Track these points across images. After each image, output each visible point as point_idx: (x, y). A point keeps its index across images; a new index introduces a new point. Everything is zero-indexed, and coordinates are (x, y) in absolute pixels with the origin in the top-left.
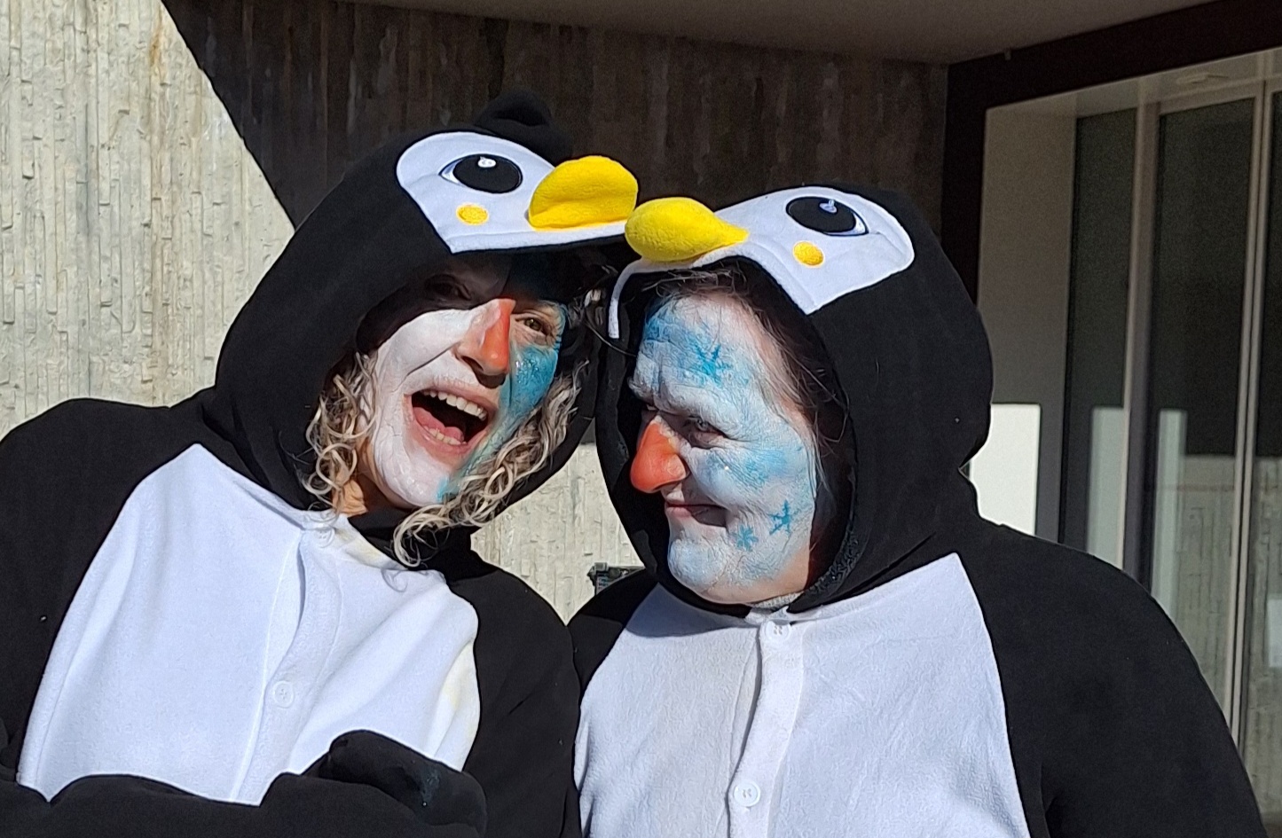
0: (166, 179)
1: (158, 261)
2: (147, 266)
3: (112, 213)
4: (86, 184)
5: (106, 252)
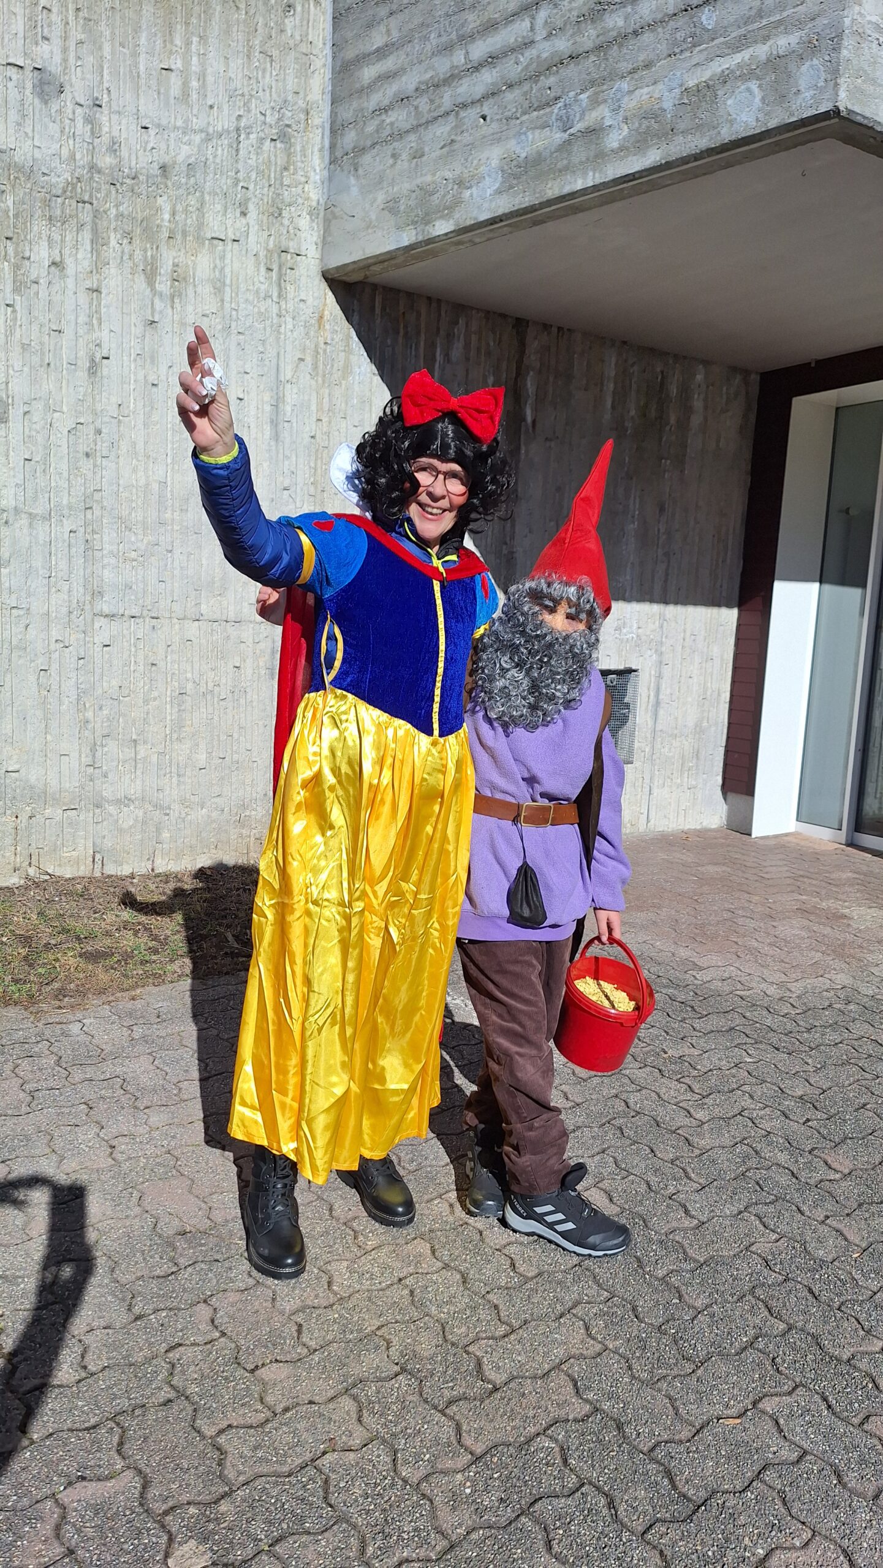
0: (326, 406)
1: (319, 462)
2: (312, 465)
3: (292, 427)
4: (277, 406)
5: (287, 453)
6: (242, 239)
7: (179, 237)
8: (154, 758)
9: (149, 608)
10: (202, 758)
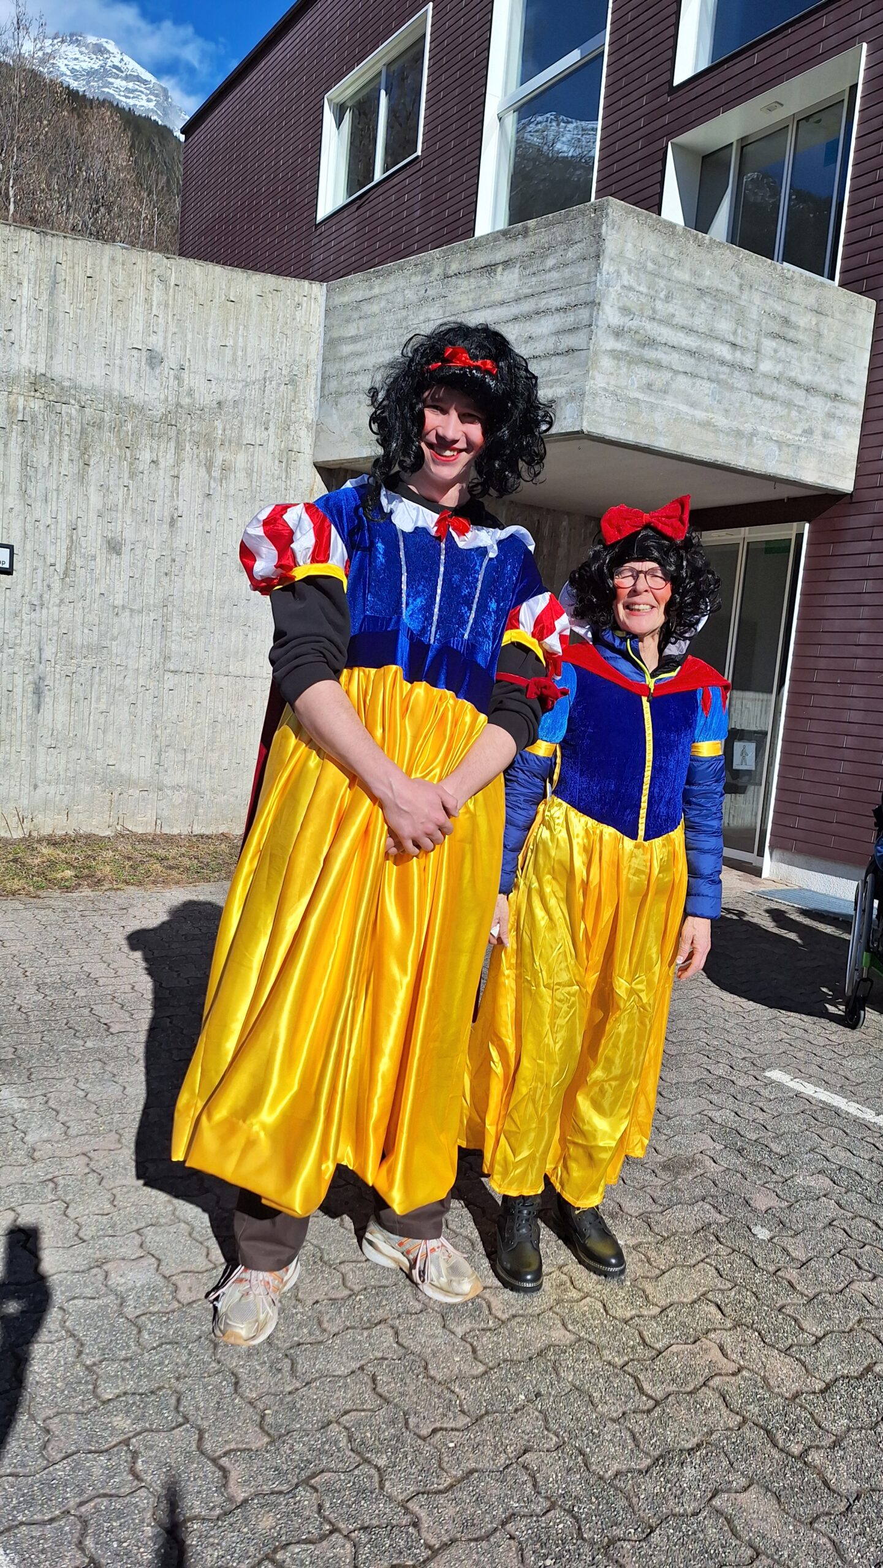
6: (265, 445)
7: (227, 444)
8: (196, 761)
9: (198, 667)
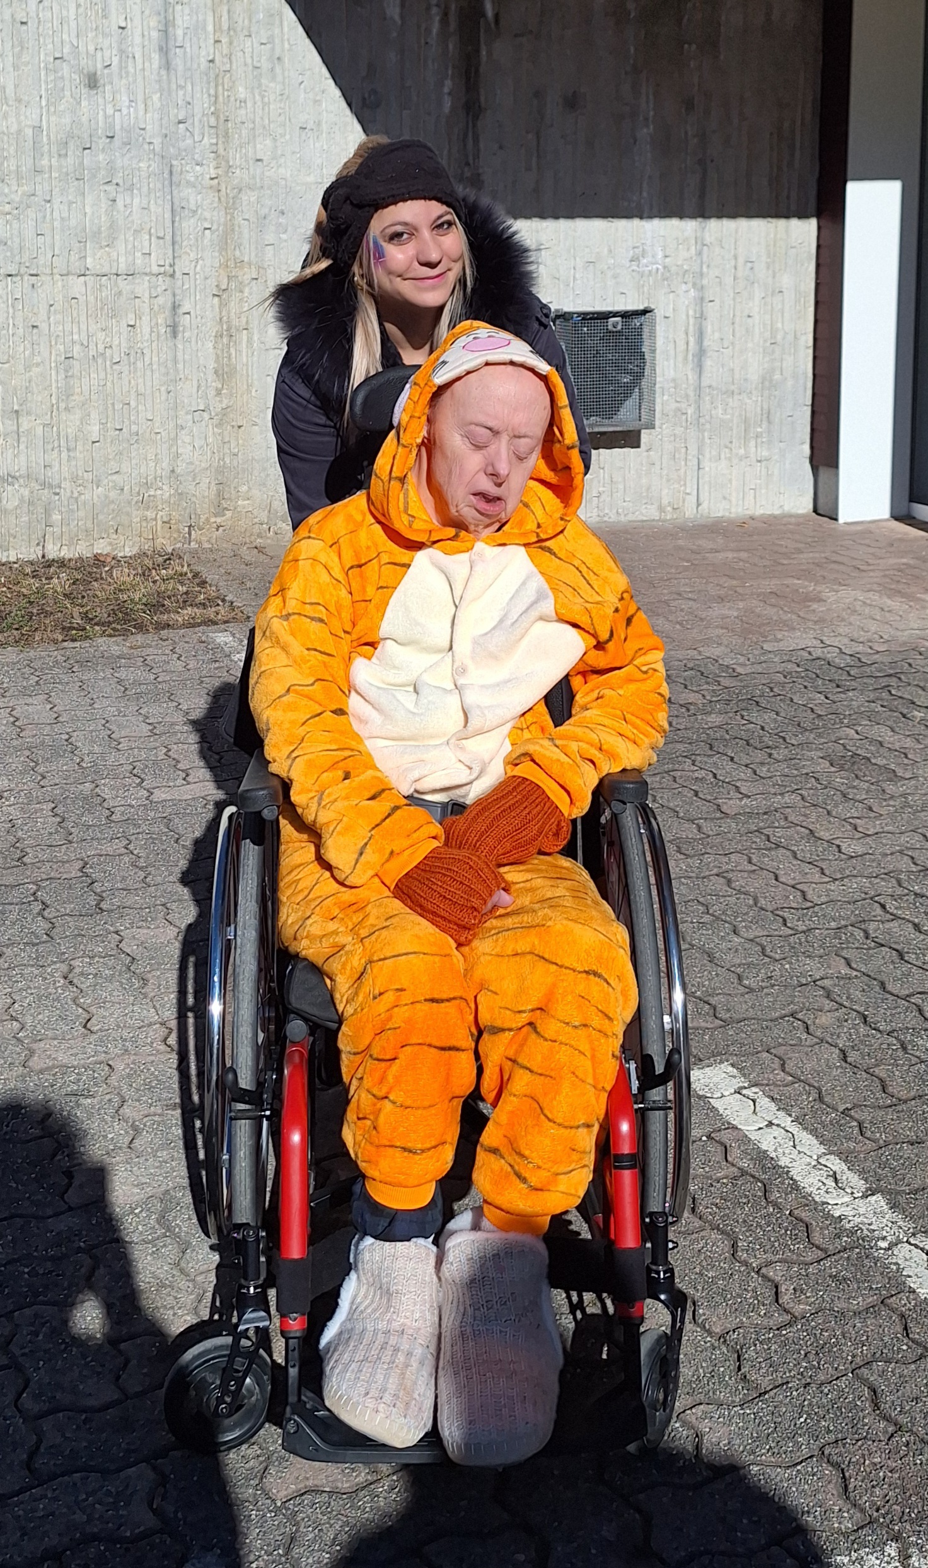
0: (225, 27)
1: (220, 88)
2: (212, 92)
3: (185, 52)
4: (166, 31)
5: (181, 82)
8: (39, 430)
9: (27, 264)
10: (95, 430)
